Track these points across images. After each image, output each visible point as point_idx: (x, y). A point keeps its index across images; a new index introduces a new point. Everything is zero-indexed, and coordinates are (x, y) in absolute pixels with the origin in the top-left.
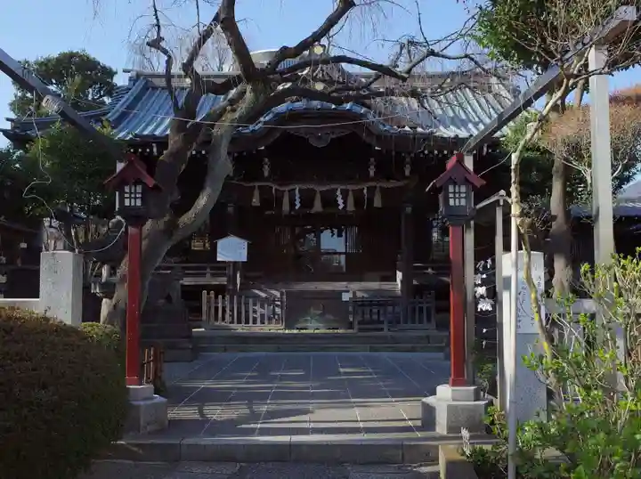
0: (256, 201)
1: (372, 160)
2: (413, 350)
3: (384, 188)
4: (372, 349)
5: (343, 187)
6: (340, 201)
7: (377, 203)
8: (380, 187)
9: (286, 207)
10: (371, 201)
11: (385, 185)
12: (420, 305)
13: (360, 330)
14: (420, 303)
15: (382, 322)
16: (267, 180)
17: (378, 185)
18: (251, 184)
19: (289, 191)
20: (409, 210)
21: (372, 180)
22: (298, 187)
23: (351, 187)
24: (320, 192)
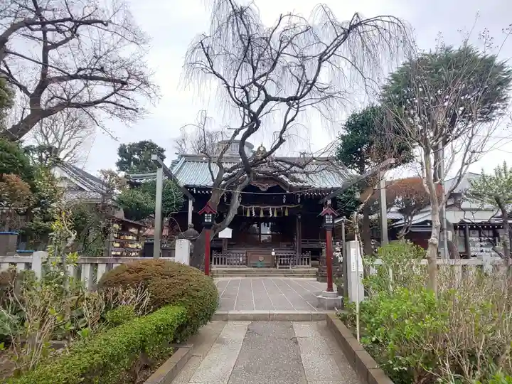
1: (285, 196)
2: (302, 276)
3: (289, 208)
4: (285, 276)
5: (272, 207)
6: (271, 213)
7: (286, 214)
9: (248, 215)
10: (284, 213)
11: (290, 206)
13: (280, 268)
14: (304, 256)
15: (289, 265)
17: (287, 207)
19: (250, 208)
20: (300, 217)
21: (284, 204)
22: (253, 207)
23: (276, 207)
24: (263, 209)
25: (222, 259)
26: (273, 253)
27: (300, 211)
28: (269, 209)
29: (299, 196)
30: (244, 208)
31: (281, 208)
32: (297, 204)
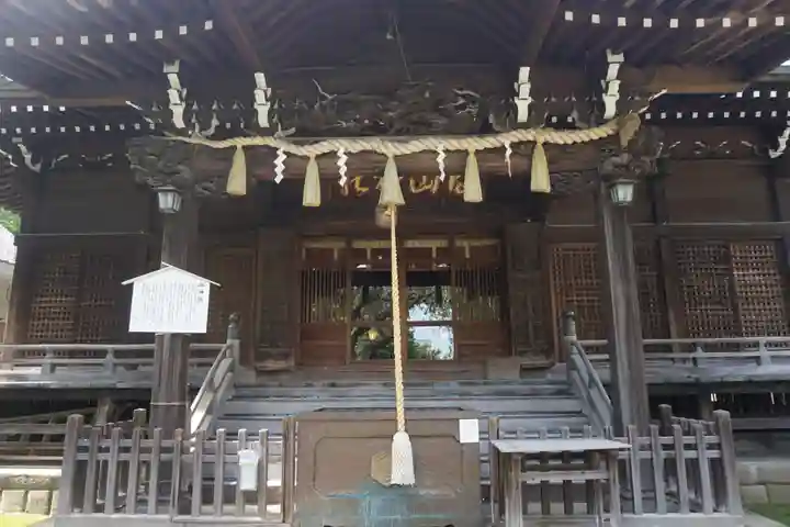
0: (237, 184)
1: (524, 72)
3: (556, 145)
5: (454, 144)
7: (541, 181)
8: (545, 144)
12: (691, 454)
14: (688, 447)
16: (265, 133)
17: (541, 140)
18: (228, 144)
19: (318, 157)
20: (626, 193)
21: (525, 126)
22: (342, 147)
23: (473, 144)
24: (396, 157)
25: (123, 467)
26: (469, 431)
27: (624, 158)
28: (433, 156)
29: (613, 71)
30: (285, 157)
31: (507, 146)
32: (601, 122)
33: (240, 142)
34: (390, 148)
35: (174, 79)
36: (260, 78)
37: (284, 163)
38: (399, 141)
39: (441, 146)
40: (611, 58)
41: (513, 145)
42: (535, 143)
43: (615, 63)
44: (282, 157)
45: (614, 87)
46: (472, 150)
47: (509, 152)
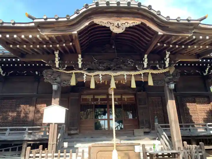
0: (73, 83)
1: (146, 56)
3: (154, 74)
5: (128, 73)
7: (151, 83)
8: (151, 73)
9: (93, 86)
10: (147, 82)
11: (155, 72)
16: (80, 69)
17: (150, 73)
18: (70, 72)
19: (94, 76)
20: (172, 86)
21: (146, 69)
22: (100, 73)
23: (133, 73)
24: (114, 76)
27: (171, 77)
28: (123, 76)
29: (167, 56)
30: (86, 76)
31: (142, 74)
32: (165, 68)
33: (74, 72)
34: (112, 74)
35: (57, 55)
36: (80, 56)
37: (86, 77)
38: (115, 72)
39: (125, 73)
40: (167, 53)
41: (143, 73)
42: (149, 73)
43: (168, 54)
44: (85, 76)
45: (168, 60)
46: (133, 75)
47: (142, 75)
